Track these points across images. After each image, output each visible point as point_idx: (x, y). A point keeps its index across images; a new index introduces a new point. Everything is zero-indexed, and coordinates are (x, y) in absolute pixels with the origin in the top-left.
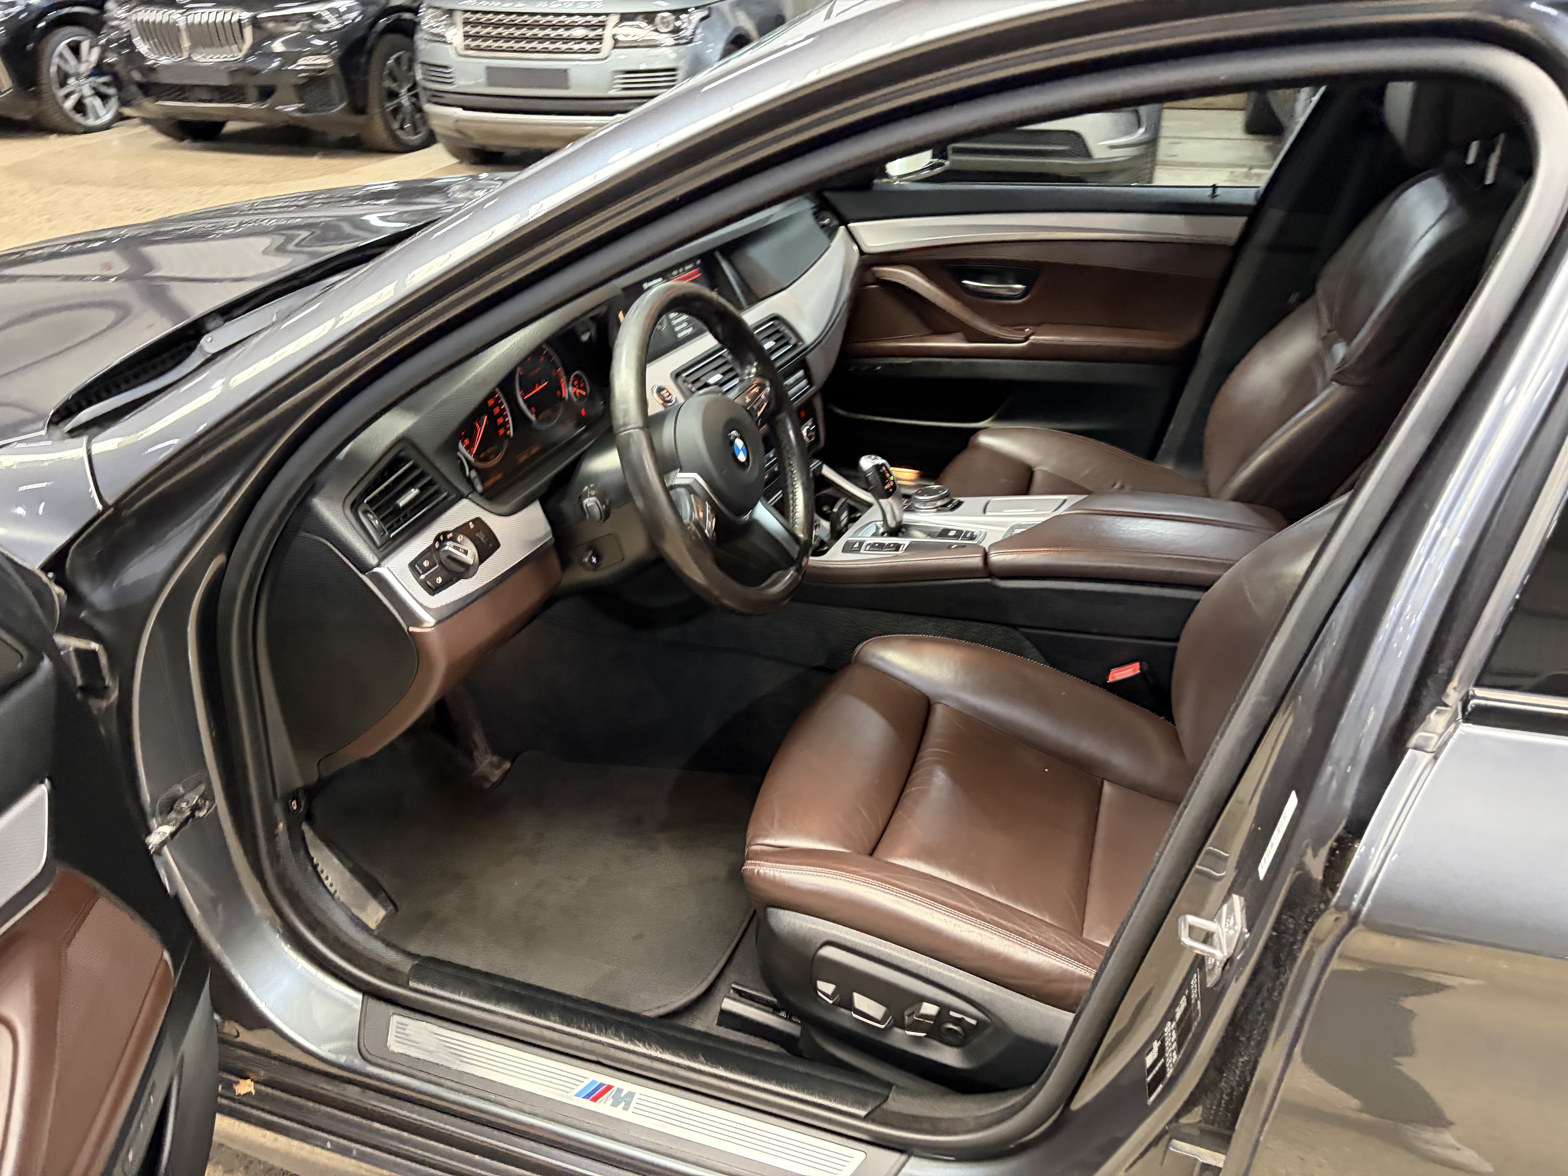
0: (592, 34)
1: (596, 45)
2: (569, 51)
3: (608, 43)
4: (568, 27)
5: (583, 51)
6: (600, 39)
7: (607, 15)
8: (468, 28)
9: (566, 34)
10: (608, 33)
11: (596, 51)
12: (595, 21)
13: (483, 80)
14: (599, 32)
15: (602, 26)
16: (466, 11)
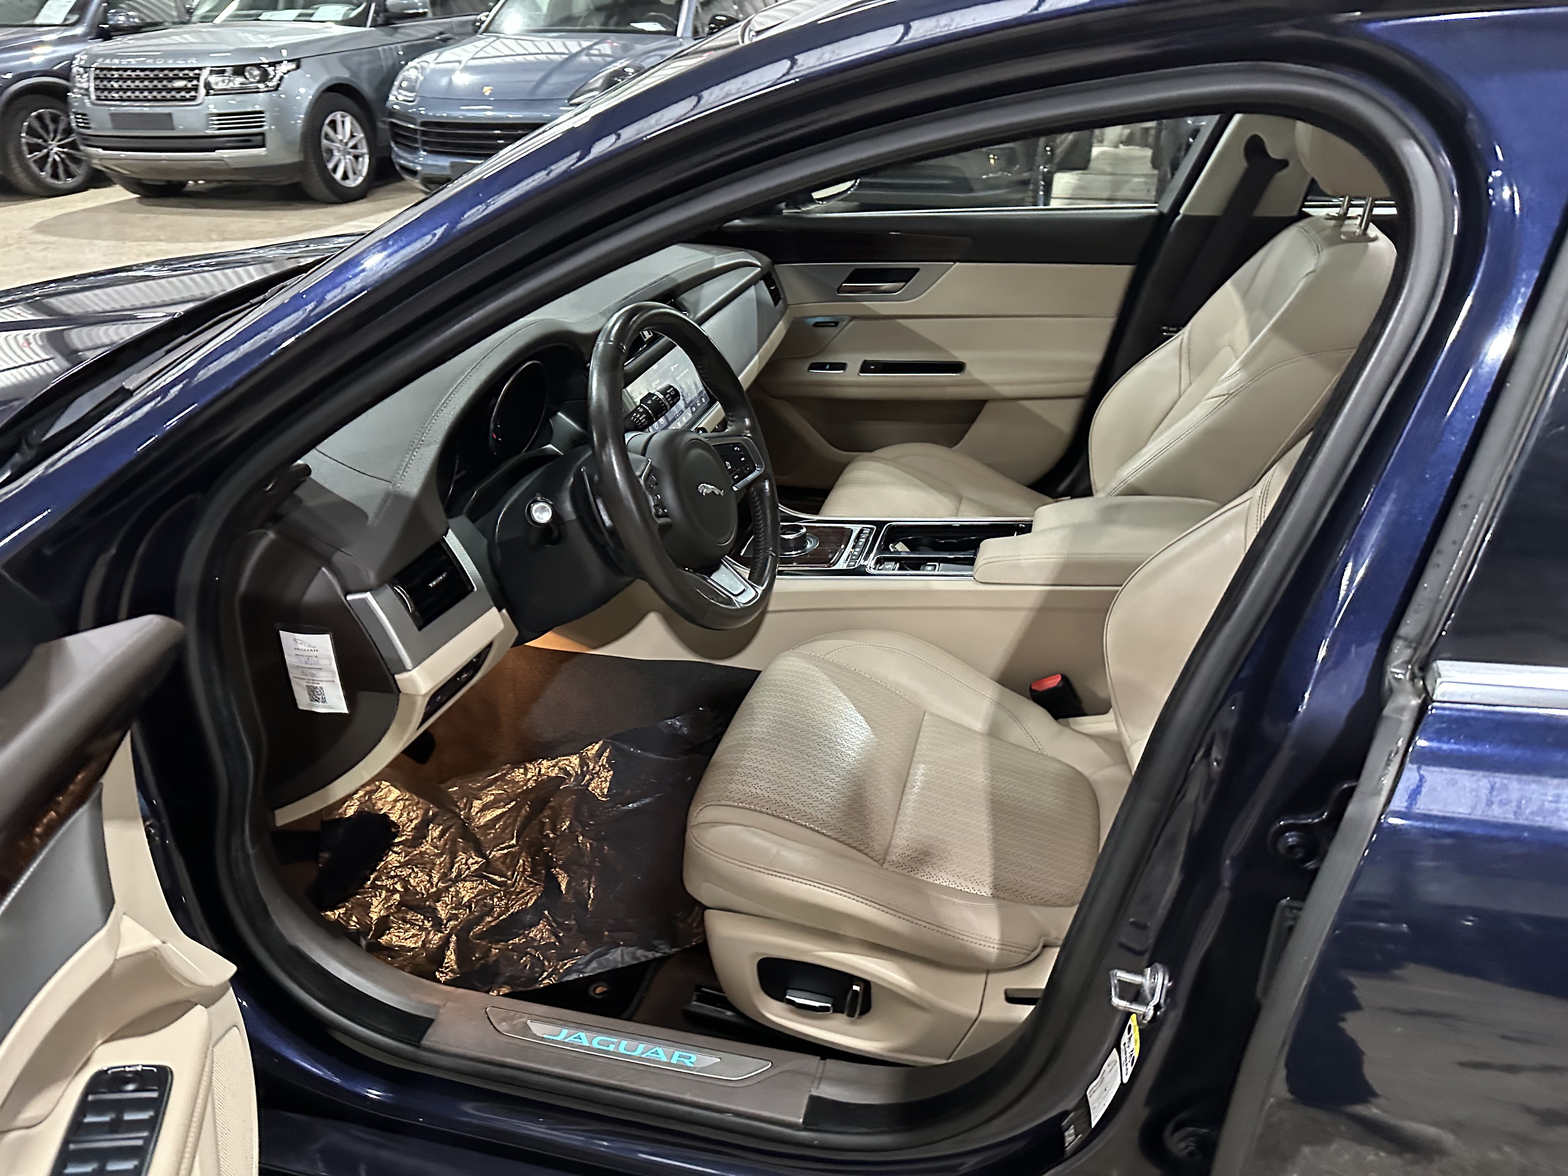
0: (189, 85)
1: (193, 93)
2: (174, 99)
3: (202, 91)
4: (170, 80)
5: (184, 99)
6: (196, 88)
7: (200, 69)
8: (98, 82)
9: (170, 86)
10: (202, 84)
11: (193, 98)
12: (191, 74)
13: (110, 125)
14: (195, 82)
15: (197, 77)
16: (97, 69)
